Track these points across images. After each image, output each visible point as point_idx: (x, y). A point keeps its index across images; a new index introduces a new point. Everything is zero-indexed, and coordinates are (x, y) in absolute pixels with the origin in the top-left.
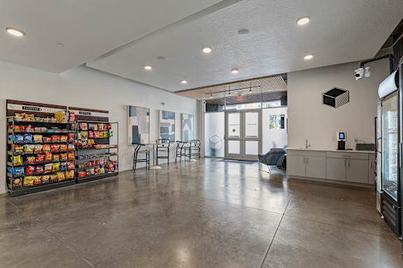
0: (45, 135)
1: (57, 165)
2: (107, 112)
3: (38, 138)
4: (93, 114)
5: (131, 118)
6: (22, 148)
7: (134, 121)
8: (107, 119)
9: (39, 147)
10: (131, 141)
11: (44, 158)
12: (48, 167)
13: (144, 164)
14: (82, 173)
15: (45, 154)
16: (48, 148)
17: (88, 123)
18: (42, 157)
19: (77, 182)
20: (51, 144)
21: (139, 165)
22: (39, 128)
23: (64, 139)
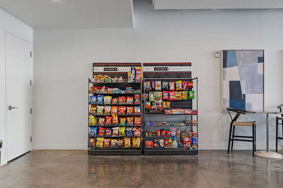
0: (114, 96)
1: (123, 130)
2: (189, 64)
3: (108, 99)
4: (171, 69)
5: (227, 69)
6: (95, 109)
7: (233, 73)
8: (189, 74)
9: (108, 109)
10: (228, 105)
11: (112, 120)
12: (116, 130)
13: (248, 146)
14: (149, 143)
15: (111, 116)
16: (115, 110)
17: (162, 81)
18: (110, 120)
19: (143, 153)
20: (118, 105)
21: (238, 146)
22: (111, 89)
23: (130, 100)
